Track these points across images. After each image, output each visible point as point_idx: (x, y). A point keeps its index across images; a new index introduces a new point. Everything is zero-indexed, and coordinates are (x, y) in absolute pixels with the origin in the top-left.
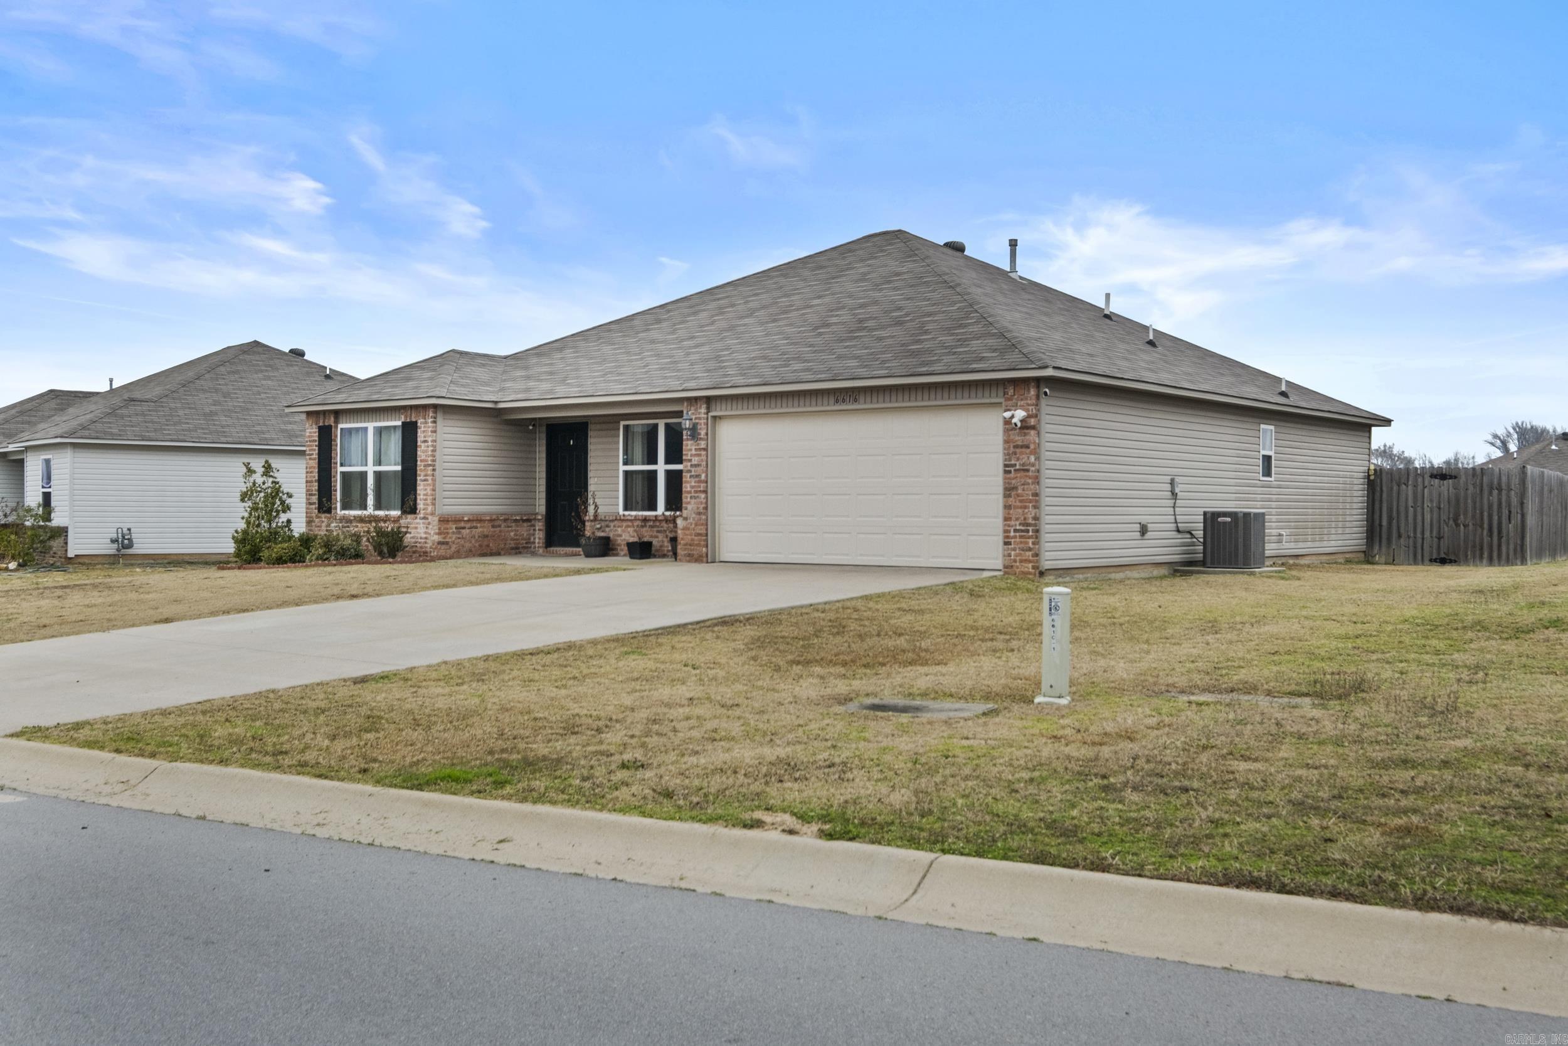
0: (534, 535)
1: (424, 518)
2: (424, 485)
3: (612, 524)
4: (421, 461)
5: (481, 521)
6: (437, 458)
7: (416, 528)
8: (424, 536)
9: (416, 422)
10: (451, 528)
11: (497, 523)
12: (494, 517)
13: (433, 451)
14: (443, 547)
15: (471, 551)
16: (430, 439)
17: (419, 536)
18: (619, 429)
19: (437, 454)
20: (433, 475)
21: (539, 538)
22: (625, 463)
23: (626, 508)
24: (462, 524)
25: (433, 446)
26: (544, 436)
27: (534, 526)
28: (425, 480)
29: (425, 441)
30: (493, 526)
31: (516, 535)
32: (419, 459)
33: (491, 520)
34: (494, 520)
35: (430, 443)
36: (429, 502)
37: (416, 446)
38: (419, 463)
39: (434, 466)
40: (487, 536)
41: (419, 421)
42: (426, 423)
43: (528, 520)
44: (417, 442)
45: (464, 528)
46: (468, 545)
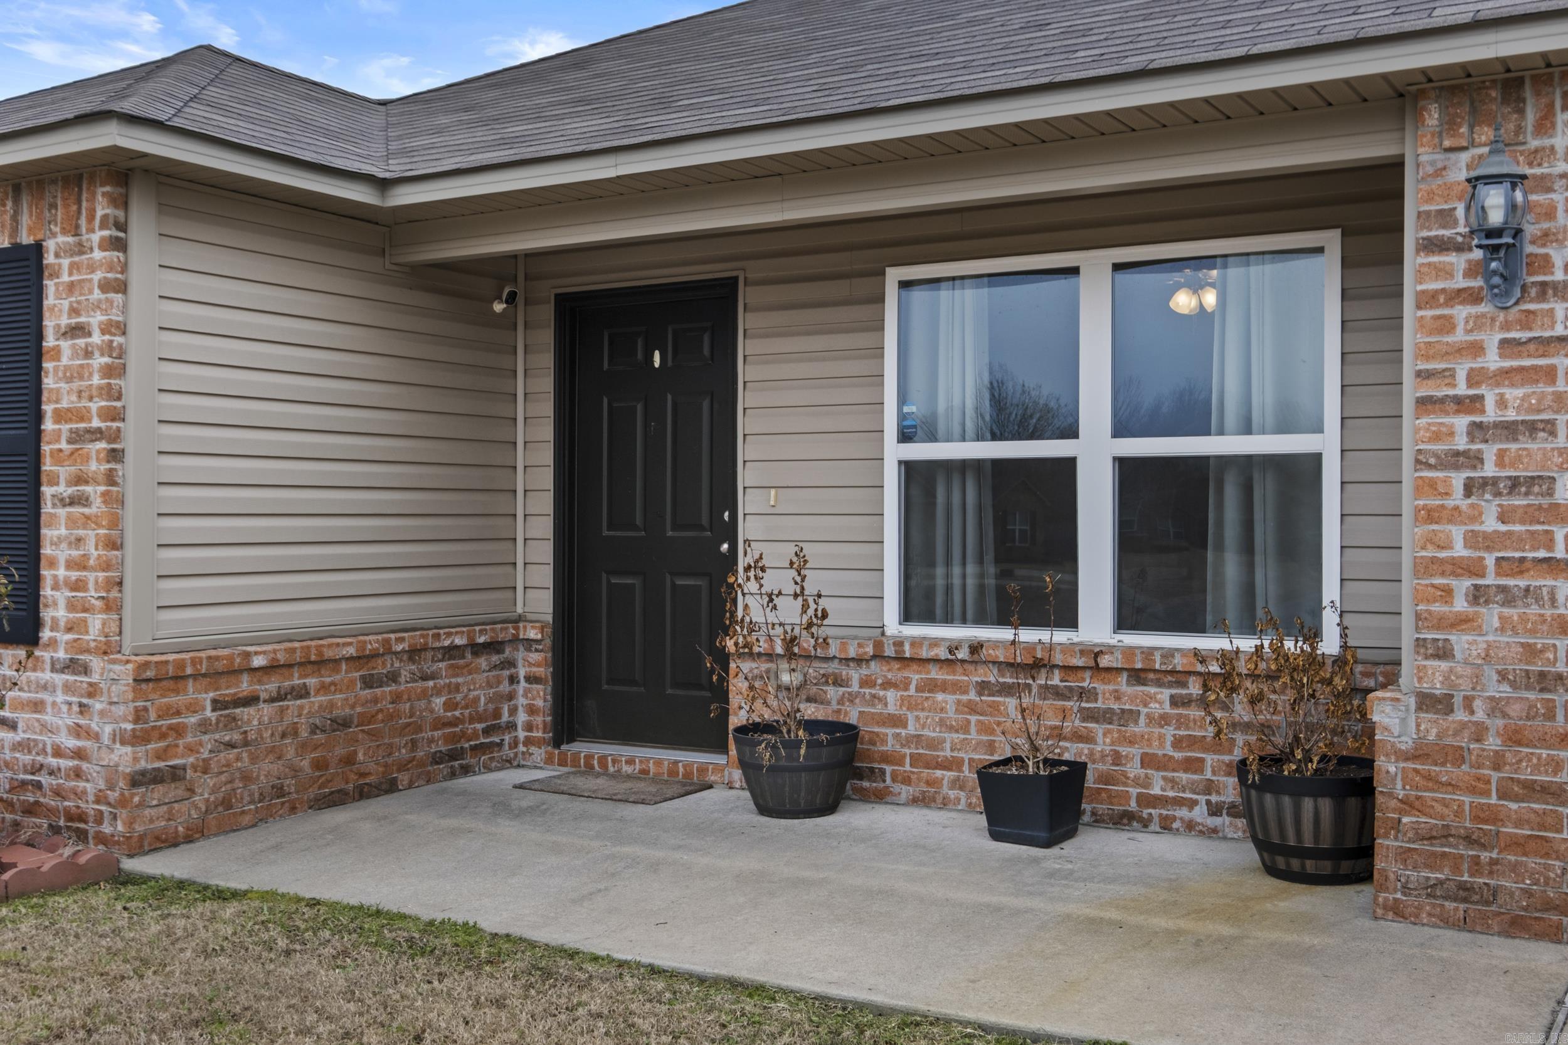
0: (511, 696)
1: (72, 666)
2: (72, 523)
3: (855, 675)
4: (59, 416)
5: (320, 664)
6: (131, 401)
7: (37, 706)
8: (71, 743)
9: (38, 249)
10: (194, 708)
11: (381, 668)
12: (373, 642)
13: (109, 371)
14: (158, 793)
15: (279, 791)
16: (96, 320)
17: (48, 740)
18: (881, 299)
19: (130, 385)
20: (110, 479)
21: (531, 710)
22: (905, 436)
23: (907, 616)
24: (245, 686)
25: (108, 349)
26: (547, 337)
27: (511, 664)
28: (73, 501)
29: (78, 330)
30: (369, 682)
31: (450, 705)
32: (48, 408)
33: (360, 659)
34: (374, 655)
35: (97, 338)
36: (92, 593)
37: (38, 355)
38: (48, 425)
39: (116, 436)
40: (345, 723)
41: (50, 245)
42: (81, 249)
43: (493, 647)
44: (40, 336)
45: (251, 700)
46: (267, 770)
